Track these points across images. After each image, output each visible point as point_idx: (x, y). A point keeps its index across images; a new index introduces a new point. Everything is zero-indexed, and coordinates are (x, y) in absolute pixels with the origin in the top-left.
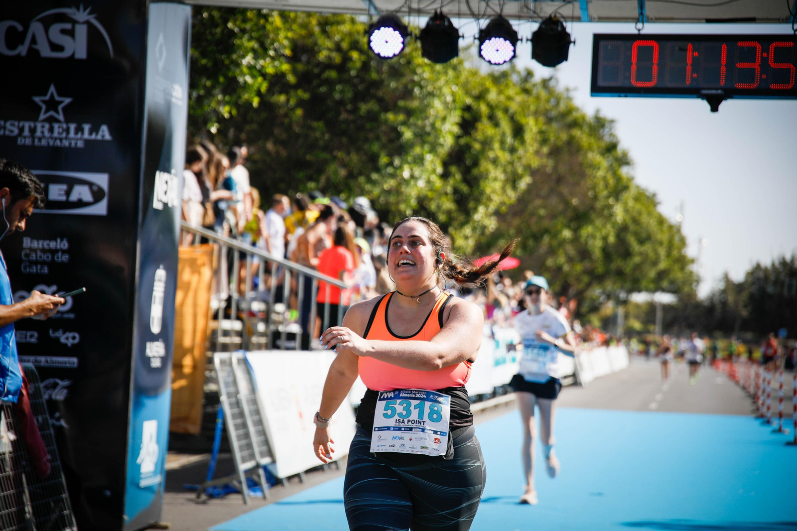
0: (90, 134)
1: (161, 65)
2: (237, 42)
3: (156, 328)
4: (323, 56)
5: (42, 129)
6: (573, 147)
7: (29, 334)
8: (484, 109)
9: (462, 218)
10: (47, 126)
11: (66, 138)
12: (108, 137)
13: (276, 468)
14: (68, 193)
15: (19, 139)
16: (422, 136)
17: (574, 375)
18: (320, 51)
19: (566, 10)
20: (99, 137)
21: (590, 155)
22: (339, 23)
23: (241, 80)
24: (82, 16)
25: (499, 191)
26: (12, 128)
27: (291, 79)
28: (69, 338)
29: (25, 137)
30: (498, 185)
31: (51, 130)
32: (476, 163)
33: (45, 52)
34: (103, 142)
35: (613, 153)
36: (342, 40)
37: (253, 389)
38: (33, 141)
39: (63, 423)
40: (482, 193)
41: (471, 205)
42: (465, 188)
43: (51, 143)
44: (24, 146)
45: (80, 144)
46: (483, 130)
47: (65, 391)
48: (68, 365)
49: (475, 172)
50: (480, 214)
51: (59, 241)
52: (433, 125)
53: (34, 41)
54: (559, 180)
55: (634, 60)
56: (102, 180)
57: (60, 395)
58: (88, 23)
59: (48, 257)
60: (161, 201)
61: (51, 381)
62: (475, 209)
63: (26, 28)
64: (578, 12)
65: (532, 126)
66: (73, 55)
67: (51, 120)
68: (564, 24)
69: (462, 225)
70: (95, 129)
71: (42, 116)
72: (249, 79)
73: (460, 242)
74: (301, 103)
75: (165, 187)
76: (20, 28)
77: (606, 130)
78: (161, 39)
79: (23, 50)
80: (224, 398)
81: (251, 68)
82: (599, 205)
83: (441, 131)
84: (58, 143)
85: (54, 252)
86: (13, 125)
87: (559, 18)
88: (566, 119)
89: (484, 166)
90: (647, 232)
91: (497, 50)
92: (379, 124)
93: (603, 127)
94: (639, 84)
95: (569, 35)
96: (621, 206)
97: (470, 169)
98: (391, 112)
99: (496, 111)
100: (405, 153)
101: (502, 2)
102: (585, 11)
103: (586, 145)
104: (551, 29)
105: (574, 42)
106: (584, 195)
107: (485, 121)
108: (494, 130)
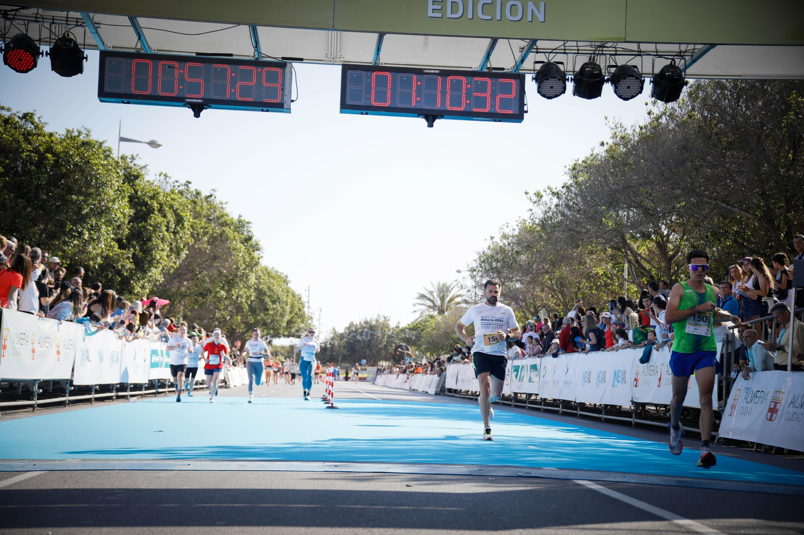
6: (223, 237)
8: (156, 205)
9: (139, 274)
18: (23, 152)
21: (234, 243)
22: (39, 135)
25: (166, 259)
30: (165, 253)
32: (150, 239)
35: (250, 242)
36: (40, 145)
40: (154, 259)
41: (146, 266)
42: (141, 255)
46: (155, 219)
49: (150, 244)
50: (153, 272)
52: (108, 208)
54: (215, 258)
55: (133, 73)
62: (149, 269)
65: (189, 218)
69: (140, 278)
73: (137, 289)
77: (245, 229)
82: (240, 273)
87: (71, 36)
88: (220, 221)
89: (155, 241)
90: (277, 296)
91: (20, 60)
92: (66, 202)
93: (243, 226)
94: (137, 92)
95: (83, 52)
96: (254, 275)
97: (145, 243)
98: (75, 195)
99: (164, 206)
100: (85, 222)
101: (26, 22)
102: (96, 35)
103: (232, 237)
104: (65, 45)
105: (86, 58)
106: (231, 267)
107: (156, 212)
108: (163, 219)
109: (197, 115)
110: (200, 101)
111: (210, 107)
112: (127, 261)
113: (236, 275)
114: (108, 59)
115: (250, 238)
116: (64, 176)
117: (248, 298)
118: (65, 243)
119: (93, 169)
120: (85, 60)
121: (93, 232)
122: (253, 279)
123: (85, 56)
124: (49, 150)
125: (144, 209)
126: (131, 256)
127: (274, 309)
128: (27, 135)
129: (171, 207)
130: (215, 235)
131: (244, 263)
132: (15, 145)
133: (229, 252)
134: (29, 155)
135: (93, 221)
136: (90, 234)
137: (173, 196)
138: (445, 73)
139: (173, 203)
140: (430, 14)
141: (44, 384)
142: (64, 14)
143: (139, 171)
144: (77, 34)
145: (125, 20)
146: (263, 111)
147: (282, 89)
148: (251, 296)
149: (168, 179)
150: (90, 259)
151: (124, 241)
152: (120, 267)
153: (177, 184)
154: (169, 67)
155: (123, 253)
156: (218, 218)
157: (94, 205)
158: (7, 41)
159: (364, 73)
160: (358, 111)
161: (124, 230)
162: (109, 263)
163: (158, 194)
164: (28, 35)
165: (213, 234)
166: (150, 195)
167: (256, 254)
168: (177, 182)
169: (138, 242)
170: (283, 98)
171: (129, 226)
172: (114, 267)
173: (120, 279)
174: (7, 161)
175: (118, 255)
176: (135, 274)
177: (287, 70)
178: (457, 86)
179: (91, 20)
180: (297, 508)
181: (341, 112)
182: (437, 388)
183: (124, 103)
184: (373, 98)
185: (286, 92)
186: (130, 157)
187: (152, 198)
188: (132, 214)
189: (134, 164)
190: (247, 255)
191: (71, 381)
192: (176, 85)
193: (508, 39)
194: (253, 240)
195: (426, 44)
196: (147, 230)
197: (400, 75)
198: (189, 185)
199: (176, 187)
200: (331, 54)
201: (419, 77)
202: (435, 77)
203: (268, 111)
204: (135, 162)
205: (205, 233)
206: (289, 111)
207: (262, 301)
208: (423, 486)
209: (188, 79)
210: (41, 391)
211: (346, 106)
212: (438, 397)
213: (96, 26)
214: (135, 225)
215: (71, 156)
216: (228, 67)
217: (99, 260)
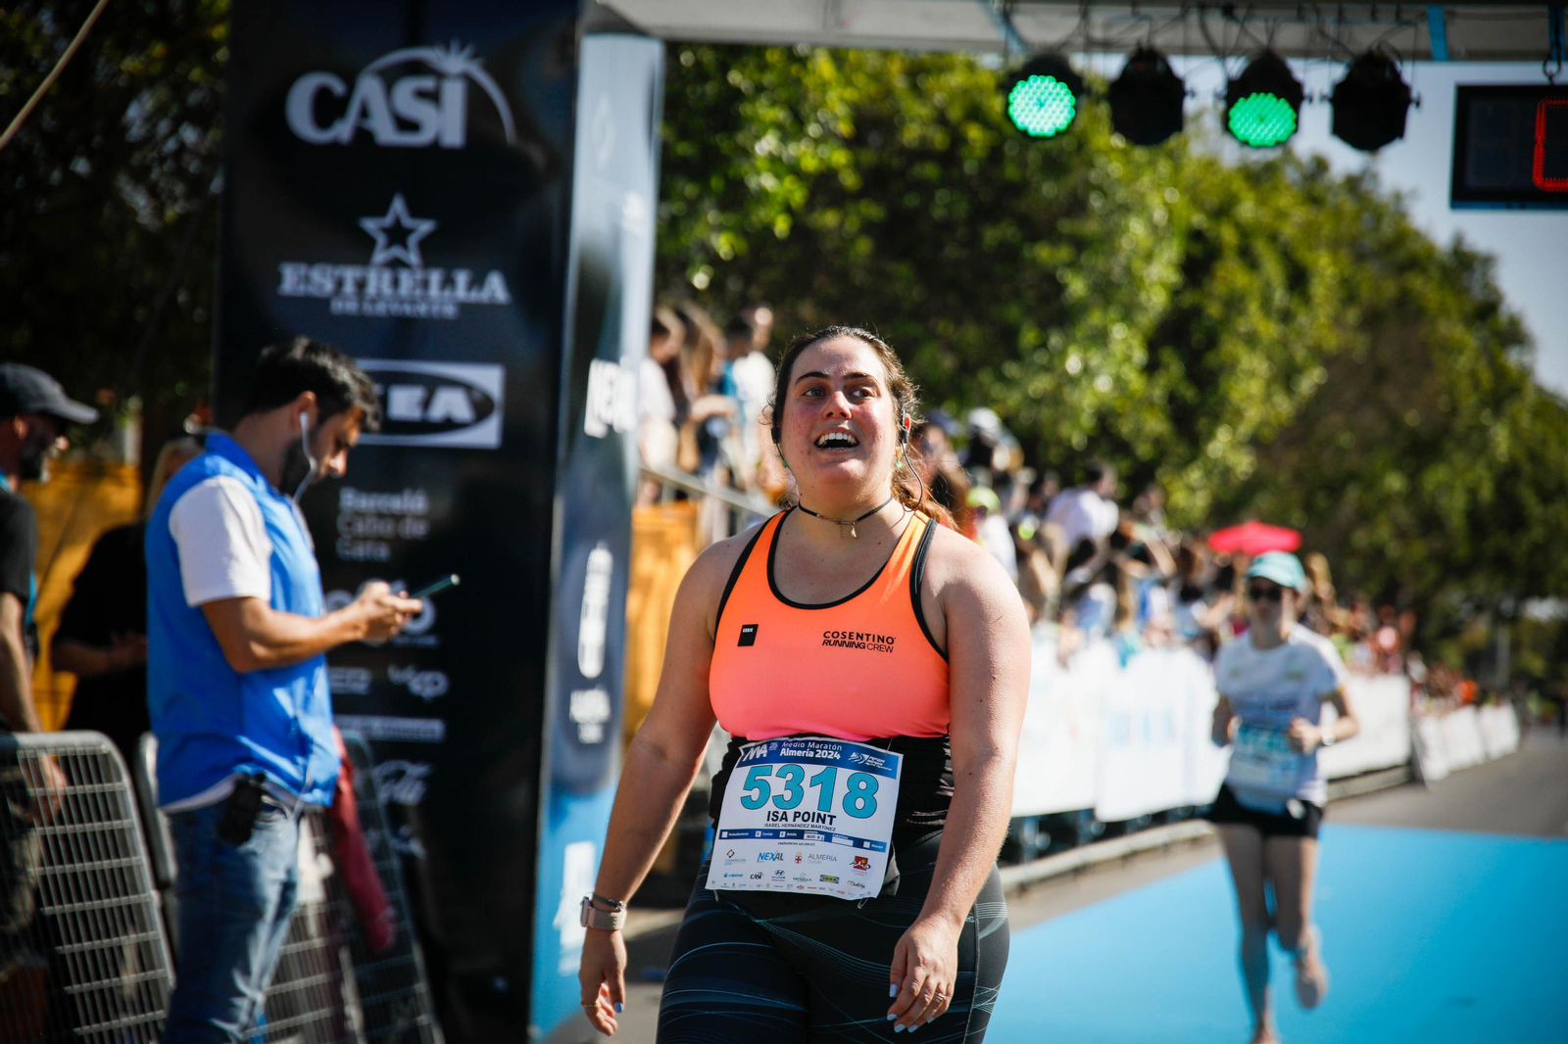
0: (469, 290)
1: (604, 155)
2: (746, 109)
3: (590, 666)
4: (911, 134)
5: (378, 281)
6: (1406, 308)
7: (351, 674)
8: (1228, 235)
9: (1182, 449)
10: (387, 276)
11: (423, 300)
12: (501, 296)
14: (426, 404)
15: (335, 302)
16: (1105, 290)
17: (1410, 764)
18: (907, 124)
19: (1402, 39)
20: (483, 296)
21: (1443, 326)
22: (943, 70)
23: (753, 183)
24: (455, 62)
25: (1258, 397)
26: (321, 280)
27: (850, 180)
28: (427, 684)
29: (346, 298)
30: (1255, 387)
31: (396, 283)
32: (1212, 342)
33: (386, 133)
34: (492, 307)
35: (1491, 322)
36: (950, 103)
38: (362, 306)
39: (416, 847)
40: (1224, 400)
41: (1202, 423)
42: (1189, 393)
43: (395, 310)
44: (344, 316)
45: (450, 311)
46: (1226, 279)
47: (419, 786)
48: (424, 736)
50: (1221, 444)
51: (408, 495)
53: (364, 113)
54: (1380, 375)
55: (1540, 136)
56: (490, 379)
57: (408, 794)
58: (466, 76)
59: (386, 528)
60: (601, 420)
61: (394, 765)
62: (1211, 435)
63: (351, 84)
64: (1425, 43)
65: (1325, 268)
66: (440, 138)
67: (396, 264)
68: (1398, 65)
69: (1184, 464)
70: (477, 282)
71: (380, 256)
72: (768, 182)
73: (1180, 498)
74: (868, 228)
75: (608, 392)
76: (338, 87)
78: (604, 106)
79: (343, 131)
81: (774, 160)
82: (1460, 424)
83: (1141, 280)
84: (407, 309)
85: (398, 518)
86: (323, 274)
87: (1388, 54)
89: (1231, 347)
91: (1262, 120)
92: (1019, 268)
94: (1551, 185)
95: (1409, 88)
96: (1506, 425)
97: (1201, 353)
98: (1044, 243)
99: (1254, 239)
100: (1073, 323)
101: (1273, 22)
103: (1435, 306)
104: (1372, 78)
105: (1418, 104)
106: (1431, 404)
107: (1230, 258)
108: (1250, 278)
113: (1447, 430)
114: (1475, 104)
120: (1414, 108)
123: (1414, 96)
126: (1158, 393)
128: (915, 75)
129: (1273, 238)
130: (1381, 302)
131: (1476, 389)
133: (1423, 359)
134: (923, 139)
135: (1095, 318)
145: (1541, 11)
167: (1514, 358)
176: (1169, 450)
194: (1504, 309)
196: (1205, 312)
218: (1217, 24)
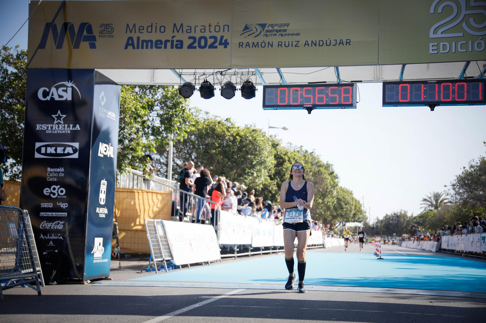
0: (73, 128)
1: (103, 104)
3: (102, 203)
7: (50, 204)
10: (57, 126)
11: (64, 130)
12: (79, 129)
13: (174, 261)
14: (64, 150)
15: (47, 131)
17: (323, 245)
18: (226, 136)
20: (76, 129)
21: (325, 175)
22: (233, 128)
24: (70, 84)
26: (44, 127)
28: (64, 205)
29: (49, 130)
32: (284, 175)
33: (57, 98)
34: (77, 131)
36: (234, 133)
37: (165, 233)
38: (52, 132)
43: (58, 132)
44: (49, 133)
45: (69, 132)
46: (286, 165)
47: (63, 225)
48: (63, 216)
49: (284, 177)
51: (60, 168)
52: (265, 161)
53: (53, 95)
55: (279, 95)
56: (76, 145)
57: (60, 227)
58: (72, 87)
59: (56, 175)
60: (103, 154)
61: (58, 221)
63: (50, 90)
66: (67, 99)
67: (59, 123)
70: (74, 126)
71: (55, 122)
72: (178, 131)
75: (105, 149)
76: (47, 90)
78: (103, 94)
79: (48, 98)
80: (148, 235)
84: (61, 132)
85: (59, 172)
86: (45, 126)
87: (250, 80)
88: (317, 164)
90: (348, 201)
91: (228, 93)
92: (246, 159)
93: (329, 167)
94: (281, 104)
95: (255, 87)
96: (335, 191)
97: (282, 177)
98: (250, 155)
99: (291, 159)
100: (254, 168)
101: (230, 76)
102: (261, 78)
103: (324, 172)
104: (248, 85)
105: (257, 90)
106: (324, 187)
107: (287, 162)
108: (290, 165)
109: (310, 113)
110: (311, 106)
111: (316, 108)
112: (274, 186)
113: (327, 192)
114: (267, 89)
115: (333, 173)
116: (245, 146)
117: (333, 202)
118: (246, 178)
119: (258, 142)
120: (256, 91)
121: (258, 173)
122: (335, 193)
123: (256, 89)
124: (238, 134)
125: (281, 160)
126: (275, 183)
127: (346, 208)
128: (228, 129)
129: (294, 159)
130: (315, 172)
131: (331, 185)
132: (223, 133)
133: (323, 180)
134: (229, 138)
135: (258, 167)
136: (257, 174)
137: (295, 153)
138: (439, 82)
139: (295, 157)
140: (431, 52)
141: (239, 246)
142: (247, 70)
143: (278, 142)
144: (253, 79)
145: (275, 70)
146: (342, 108)
147: (352, 97)
148: (334, 201)
149: (291, 145)
150: (257, 186)
151: (272, 176)
152: (271, 189)
153: (296, 147)
154: (296, 90)
155: (272, 183)
156: (317, 163)
157: (259, 159)
158: (222, 85)
159: (394, 85)
160: (392, 105)
161: (272, 171)
162: (266, 187)
163: (287, 152)
164: (232, 81)
165: (314, 171)
166: (283, 153)
167: (336, 180)
168: (296, 146)
169: (279, 177)
170: (352, 101)
171: (274, 169)
172: (268, 189)
173: (271, 195)
174: (220, 141)
175: (270, 183)
176: (277, 193)
177: (354, 87)
178: (447, 88)
179: (259, 72)
180: (372, 312)
181: (383, 106)
182: (437, 248)
183: (274, 109)
184: (400, 97)
185: (354, 98)
186: (274, 135)
187: (285, 155)
188: (275, 163)
189: (276, 139)
190: (332, 182)
191: (251, 246)
192: (299, 99)
193: (476, 61)
194: (335, 173)
195: (428, 68)
196: (283, 170)
197: (414, 85)
198: (302, 148)
199: (296, 149)
200: (377, 77)
201: (425, 85)
202: (434, 84)
203: (345, 108)
204: (276, 138)
205: (311, 171)
206: (355, 107)
207: (340, 204)
208: (440, 303)
209: (305, 96)
210: (238, 249)
211: (386, 103)
212: (437, 253)
213: (261, 74)
214: (277, 168)
215: (248, 137)
216: (323, 88)
217: (261, 186)
218: (219, 76)
